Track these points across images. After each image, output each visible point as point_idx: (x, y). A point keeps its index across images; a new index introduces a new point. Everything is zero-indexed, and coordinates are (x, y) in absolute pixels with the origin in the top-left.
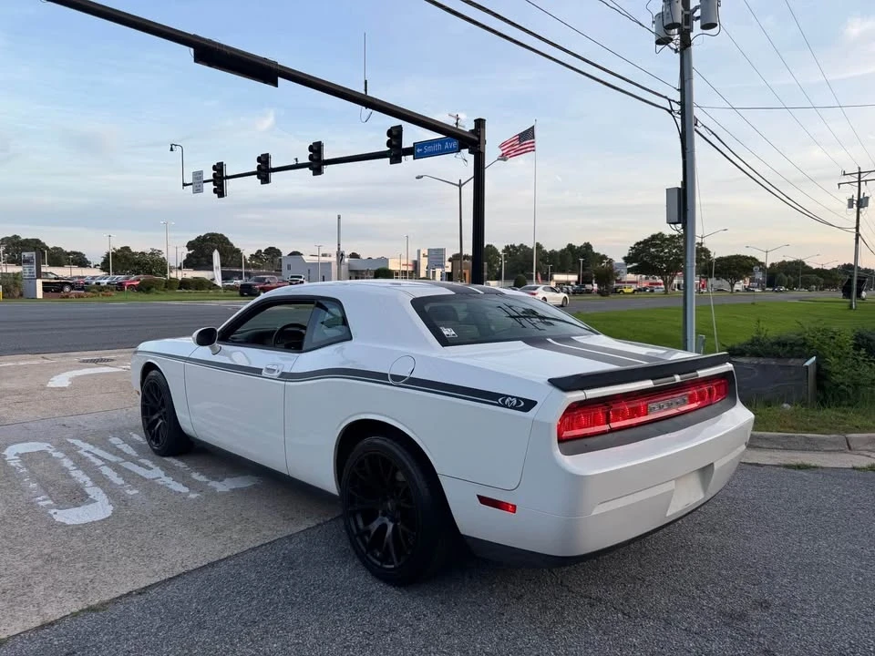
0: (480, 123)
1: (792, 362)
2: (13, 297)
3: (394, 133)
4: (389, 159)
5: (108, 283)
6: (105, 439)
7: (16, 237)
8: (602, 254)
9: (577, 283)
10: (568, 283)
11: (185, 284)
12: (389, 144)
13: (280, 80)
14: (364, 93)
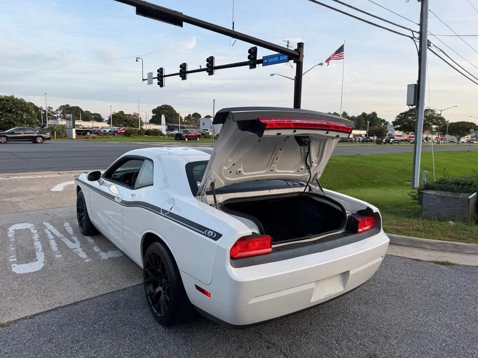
0: (300, 45)
1: (462, 195)
2: (62, 138)
3: (252, 51)
4: (249, 66)
5: (110, 131)
6: (62, 223)
7: (67, 105)
8: (382, 118)
9: (366, 135)
10: (361, 135)
11: (148, 133)
12: (249, 57)
13: (184, 23)
14: (232, 29)
